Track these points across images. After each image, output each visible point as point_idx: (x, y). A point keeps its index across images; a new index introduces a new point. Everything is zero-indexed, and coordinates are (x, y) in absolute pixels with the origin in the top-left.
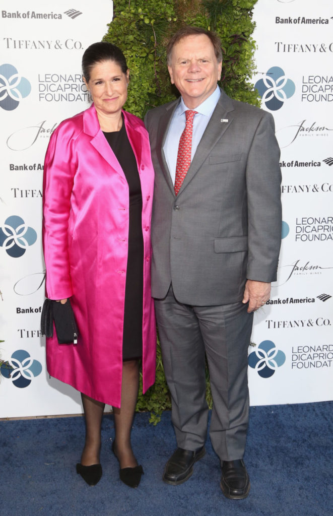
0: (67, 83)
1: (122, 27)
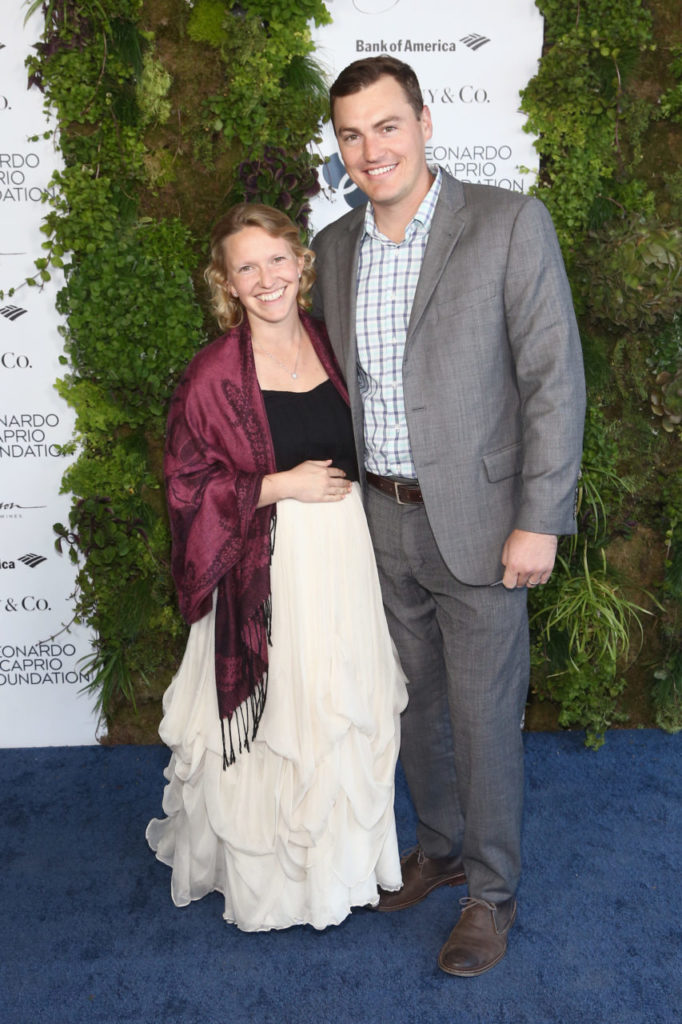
0: (459, 161)
1: (564, 64)
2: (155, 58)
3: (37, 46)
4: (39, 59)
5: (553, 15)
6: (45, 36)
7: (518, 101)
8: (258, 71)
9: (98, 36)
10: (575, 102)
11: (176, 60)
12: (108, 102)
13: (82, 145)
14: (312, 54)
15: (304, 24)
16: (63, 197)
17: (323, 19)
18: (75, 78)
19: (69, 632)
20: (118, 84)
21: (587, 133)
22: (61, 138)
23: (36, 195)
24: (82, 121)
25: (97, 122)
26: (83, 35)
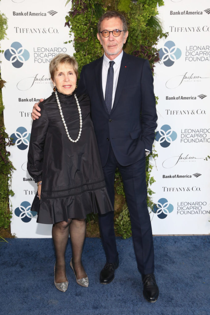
3: (70, 12)
4: (69, 17)
6: (72, 9)
8: (140, 21)
9: (89, 9)
12: (92, 31)
13: (82, 45)
14: (157, 15)
15: (155, 5)
17: (161, 4)
18: (81, 23)
20: (94, 25)
22: (75, 43)
24: (82, 37)
25: (86, 38)
26: (84, 9)
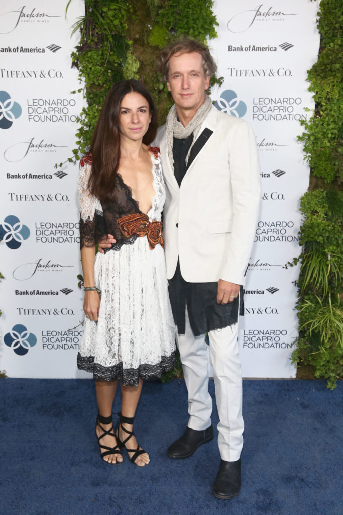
1: (331, 58)
2: (132, 54)
3: (77, 47)
4: (77, 54)
5: (326, 33)
6: (81, 43)
7: (306, 76)
9: (106, 43)
10: (335, 76)
11: (142, 55)
12: (110, 74)
13: (96, 95)
15: (205, 37)
16: (86, 120)
17: (213, 35)
18: (94, 63)
19: (83, 325)
20: (114, 66)
21: (339, 92)
22: (87, 92)
23: (74, 119)
24: (97, 84)
25: (104, 84)
26: (99, 42)
